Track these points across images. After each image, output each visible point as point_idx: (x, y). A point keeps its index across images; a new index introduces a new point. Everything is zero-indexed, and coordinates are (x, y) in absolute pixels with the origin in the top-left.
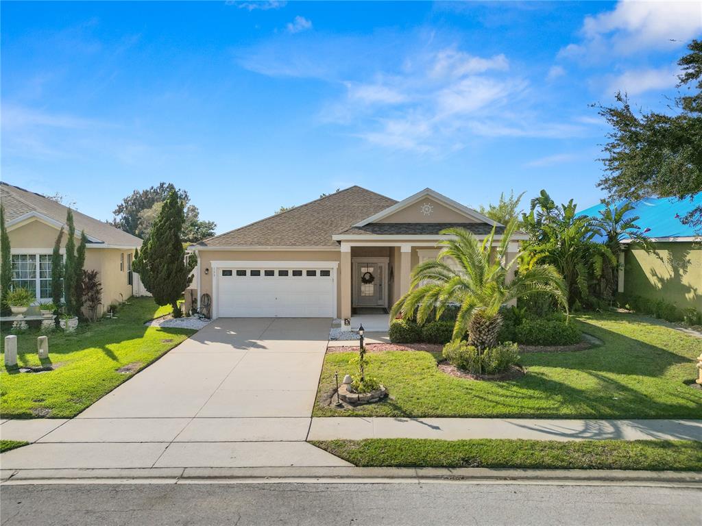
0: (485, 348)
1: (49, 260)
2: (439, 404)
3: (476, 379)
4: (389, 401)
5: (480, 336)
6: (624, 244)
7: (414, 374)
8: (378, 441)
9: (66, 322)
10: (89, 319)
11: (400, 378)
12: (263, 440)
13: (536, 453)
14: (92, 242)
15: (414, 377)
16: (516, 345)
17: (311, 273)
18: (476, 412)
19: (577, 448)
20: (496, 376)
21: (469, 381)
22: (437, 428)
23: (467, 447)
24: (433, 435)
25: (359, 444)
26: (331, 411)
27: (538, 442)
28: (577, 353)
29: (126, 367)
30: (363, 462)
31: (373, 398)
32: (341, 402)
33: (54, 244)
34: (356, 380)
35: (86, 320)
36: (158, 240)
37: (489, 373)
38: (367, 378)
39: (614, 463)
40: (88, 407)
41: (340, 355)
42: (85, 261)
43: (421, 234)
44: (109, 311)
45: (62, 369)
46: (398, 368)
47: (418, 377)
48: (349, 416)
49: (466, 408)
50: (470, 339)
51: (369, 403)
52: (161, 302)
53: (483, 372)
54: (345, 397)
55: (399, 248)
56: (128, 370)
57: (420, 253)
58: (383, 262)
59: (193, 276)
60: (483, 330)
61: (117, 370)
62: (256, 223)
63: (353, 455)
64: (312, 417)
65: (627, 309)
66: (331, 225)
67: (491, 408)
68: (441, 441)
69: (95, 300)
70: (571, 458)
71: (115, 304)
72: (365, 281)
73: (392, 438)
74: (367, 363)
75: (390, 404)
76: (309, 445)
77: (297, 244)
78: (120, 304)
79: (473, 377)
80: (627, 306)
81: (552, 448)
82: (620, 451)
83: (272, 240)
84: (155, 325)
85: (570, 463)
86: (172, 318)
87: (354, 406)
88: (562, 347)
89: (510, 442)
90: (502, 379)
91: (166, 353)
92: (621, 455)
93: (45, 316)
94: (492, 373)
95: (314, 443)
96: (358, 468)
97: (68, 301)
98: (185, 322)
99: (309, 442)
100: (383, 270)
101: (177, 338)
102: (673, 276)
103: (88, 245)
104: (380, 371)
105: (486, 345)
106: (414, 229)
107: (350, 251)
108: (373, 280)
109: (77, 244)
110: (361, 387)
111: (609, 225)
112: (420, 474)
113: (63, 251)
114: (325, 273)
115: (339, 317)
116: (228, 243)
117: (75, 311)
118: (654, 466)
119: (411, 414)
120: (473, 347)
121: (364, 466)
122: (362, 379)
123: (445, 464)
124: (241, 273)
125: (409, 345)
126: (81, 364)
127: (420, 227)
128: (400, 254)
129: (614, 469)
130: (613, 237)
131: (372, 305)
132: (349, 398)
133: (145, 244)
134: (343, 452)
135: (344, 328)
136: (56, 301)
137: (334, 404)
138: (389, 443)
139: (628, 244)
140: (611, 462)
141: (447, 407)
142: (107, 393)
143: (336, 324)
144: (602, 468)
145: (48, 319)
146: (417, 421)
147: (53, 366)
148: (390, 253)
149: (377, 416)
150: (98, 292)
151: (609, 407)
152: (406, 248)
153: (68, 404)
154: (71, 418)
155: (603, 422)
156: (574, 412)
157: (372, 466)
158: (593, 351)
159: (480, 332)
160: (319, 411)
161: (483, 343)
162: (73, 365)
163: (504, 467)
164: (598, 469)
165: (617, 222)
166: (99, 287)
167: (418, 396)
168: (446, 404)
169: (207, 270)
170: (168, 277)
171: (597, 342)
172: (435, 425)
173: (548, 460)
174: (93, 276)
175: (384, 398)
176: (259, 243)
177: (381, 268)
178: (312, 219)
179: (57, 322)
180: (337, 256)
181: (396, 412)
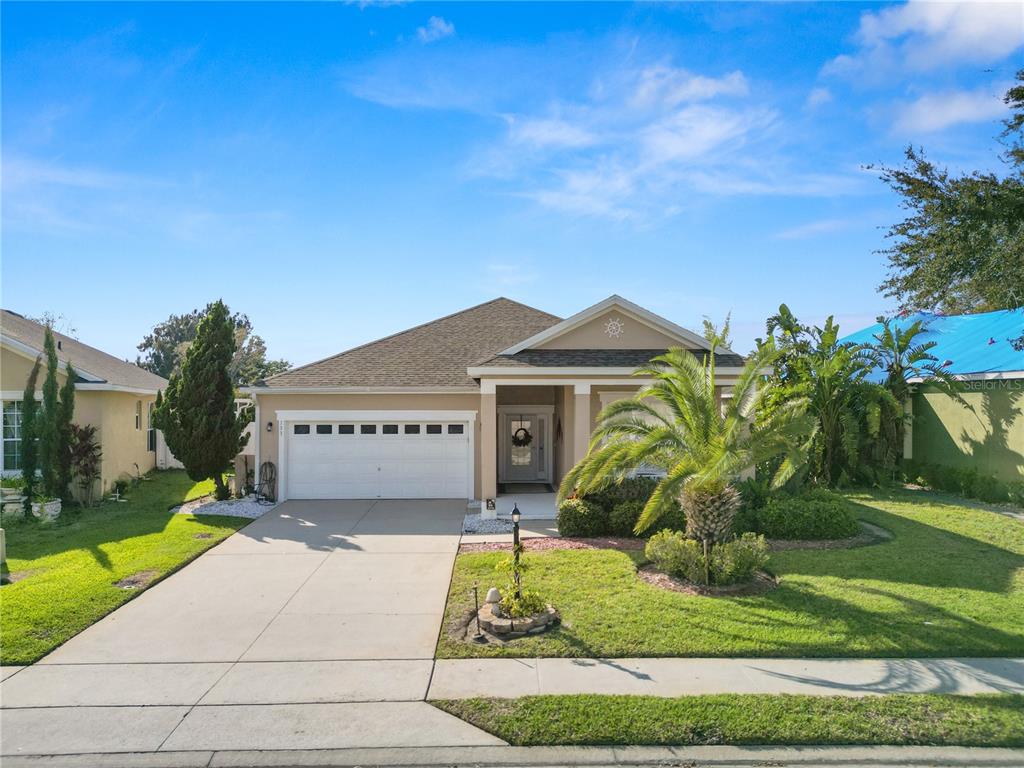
0: (714, 543)
1: (19, 409)
2: (645, 636)
3: (701, 593)
4: (562, 632)
5: (705, 524)
6: (913, 384)
7: (601, 586)
8: (547, 699)
9: (42, 508)
10: (81, 503)
11: (578, 592)
12: (352, 699)
13: (815, 718)
14: (86, 381)
15: (600, 591)
16: (761, 537)
17: (434, 429)
18: (707, 648)
19: (881, 708)
20: (733, 588)
21: (689, 597)
22: (645, 677)
23: (698, 709)
24: (639, 689)
25: (515, 706)
26: (467, 648)
27: (815, 698)
28: (857, 551)
29: (132, 578)
30: (524, 736)
31: (536, 626)
32: (483, 632)
33: (25, 384)
34: (507, 595)
35: (77, 504)
36: (194, 376)
37: (722, 584)
38: (525, 594)
39: (947, 734)
40: (60, 645)
41: (480, 556)
42: (74, 411)
43: (606, 365)
44: (114, 491)
45: (25, 581)
46: (574, 577)
47: (606, 591)
48: (496, 657)
49: (689, 642)
50: (689, 529)
51: (529, 634)
52: (197, 476)
53: (711, 582)
54: (489, 624)
55: (573, 386)
56: (133, 583)
57: (603, 396)
58: (546, 412)
59: (249, 434)
60: (711, 513)
61: (116, 583)
62: (348, 352)
63: (505, 726)
64: (434, 659)
65: (919, 484)
66: (465, 355)
67: (729, 641)
68: (653, 698)
69: (91, 472)
70: (874, 726)
71: (124, 479)
72: (517, 442)
73: (571, 694)
74: (525, 567)
75: (565, 637)
76: (430, 708)
77: (413, 383)
78: (134, 480)
79: (695, 590)
80: (920, 479)
81: (839, 708)
82: (954, 712)
83: (372, 378)
84: (186, 511)
85: (874, 734)
86: (214, 500)
87: (505, 640)
88: (830, 542)
89: (770, 699)
90: (743, 593)
91: (200, 555)
92: (958, 720)
93: (9, 498)
94: (727, 583)
95: (438, 705)
96: (514, 748)
97: (47, 474)
98: (234, 506)
99: (430, 702)
100: (546, 424)
101: (218, 533)
102: (991, 432)
103: (79, 386)
104: (545, 582)
105: (715, 539)
106: (594, 359)
107: (495, 392)
108: (530, 441)
109: (61, 383)
110: (516, 607)
111: (889, 355)
112: (622, 759)
113: (39, 395)
114: (456, 429)
115: (478, 497)
116: (302, 383)
117: (58, 489)
118: (1016, 739)
119: (599, 652)
120: (694, 542)
121: (524, 744)
122: (517, 595)
123: (663, 740)
124: (324, 429)
125: (590, 540)
126: (58, 572)
127: (604, 356)
128: (573, 396)
129: (950, 744)
130: (896, 374)
131: (530, 479)
132: (497, 627)
133: (173, 384)
134: (489, 720)
135: (486, 514)
136: (29, 475)
137: (472, 636)
138: (567, 703)
139: (919, 384)
140: (943, 732)
141: (657, 639)
142: (95, 622)
143: (473, 509)
144: (927, 743)
145: (13, 502)
146: (609, 663)
147: (11, 577)
148: (556, 396)
149: (544, 657)
150: (96, 459)
151: (921, 638)
152: (582, 388)
153: (26, 640)
154: (28, 664)
155: (916, 663)
156: (866, 647)
157: (538, 744)
158: (881, 548)
159: (706, 517)
160: (446, 649)
161: (710, 535)
162: (45, 575)
163: (763, 744)
164: (922, 744)
165: (901, 350)
166: (96, 453)
167: (608, 623)
168: (655, 635)
169: (271, 424)
170: (208, 437)
171: (885, 535)
172: (640, 671)
173: (836, 731)
174: (87, 434)
175: (553, 625)
176: (353, 383)
177: (541, 422)
178: (435, 346)
179: (28, 507)
180: (474, 401)
181: (574, 649)
